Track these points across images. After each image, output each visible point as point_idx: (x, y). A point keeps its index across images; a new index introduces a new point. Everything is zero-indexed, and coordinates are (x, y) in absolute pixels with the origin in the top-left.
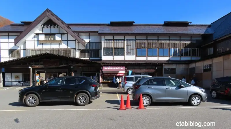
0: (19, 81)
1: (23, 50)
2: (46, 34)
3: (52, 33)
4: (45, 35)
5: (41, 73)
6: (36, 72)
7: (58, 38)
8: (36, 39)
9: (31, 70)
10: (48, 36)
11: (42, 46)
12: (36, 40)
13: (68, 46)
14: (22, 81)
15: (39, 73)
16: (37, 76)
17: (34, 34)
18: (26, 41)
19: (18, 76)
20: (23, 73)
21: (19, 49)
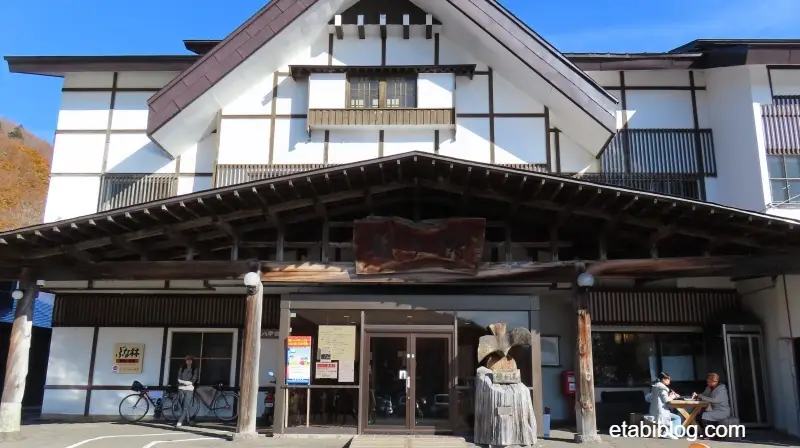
0: (137, 387)
1: (197, 175)
2: (354, 74)
3: (389, 62)
4: (349, 78)
5: (322, 329)
6: (287, 315)
7: (433, 93)
8: (285, 105)
9: (258, 301)
10: (365, 87)
11: (321, 146)
12: (289, 112)
13: (492, 139)
14: (160, 387)
15: (306, 327)
16: (292, 350)
17: (277, 74)
18: (220, 116)
19: (135, 352)
20: (171, 331)
21: (169, 168)
